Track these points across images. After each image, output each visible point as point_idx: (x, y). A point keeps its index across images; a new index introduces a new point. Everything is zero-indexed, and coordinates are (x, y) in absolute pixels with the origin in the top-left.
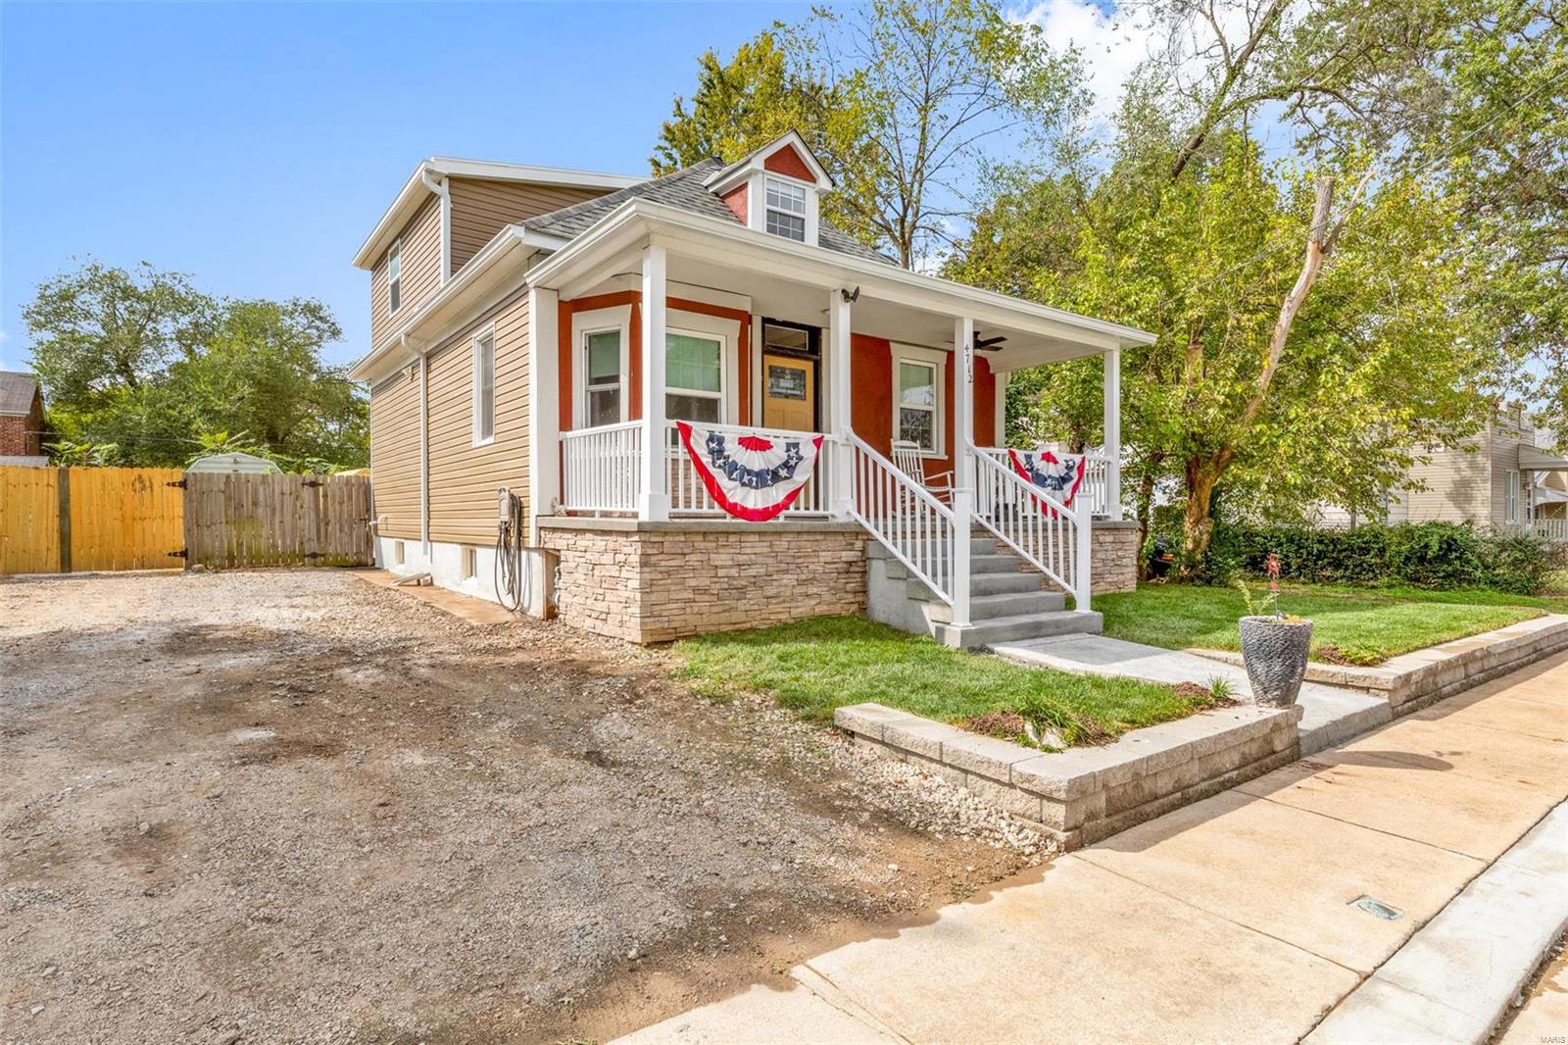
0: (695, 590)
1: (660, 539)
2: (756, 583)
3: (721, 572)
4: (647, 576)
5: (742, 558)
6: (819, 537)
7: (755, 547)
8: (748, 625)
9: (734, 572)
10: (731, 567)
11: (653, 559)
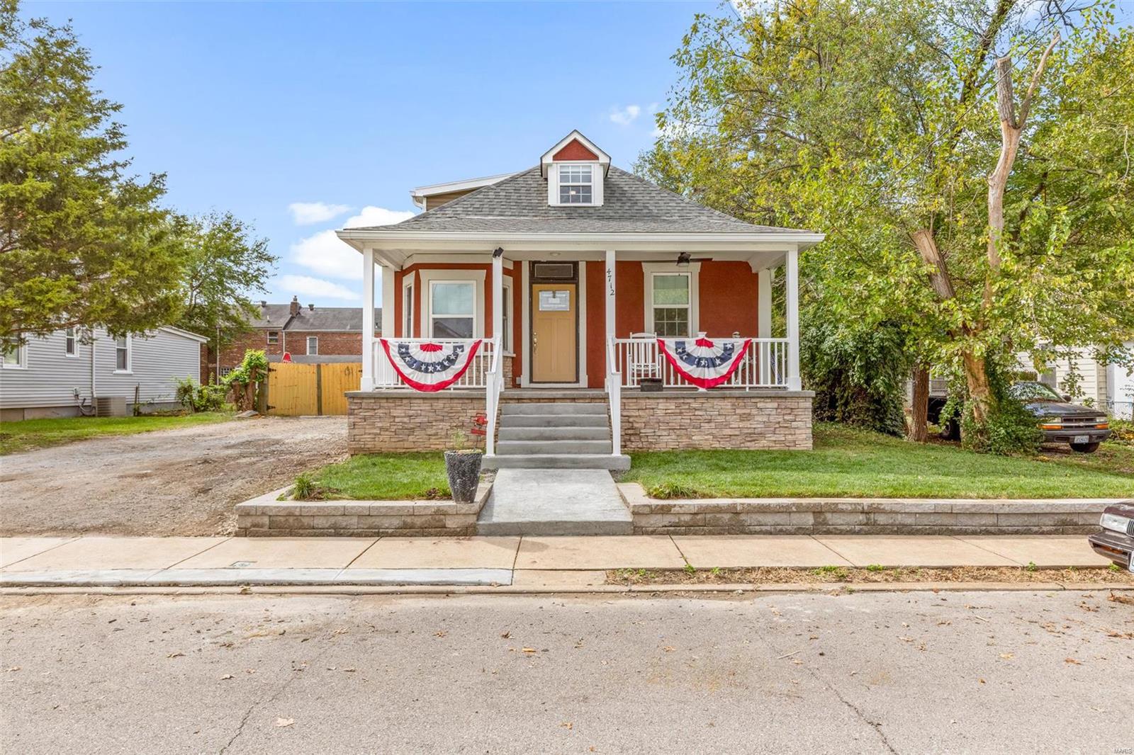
0: (381, 428)
1: (359, 401)
2: (421, 426)
3: (397, 420)
4: (352, 420)
5: (411, 413)
6: (467, 401)
7: (420, 407)
9: (406, 420)
10: (405, 417)
11: (356, 411)
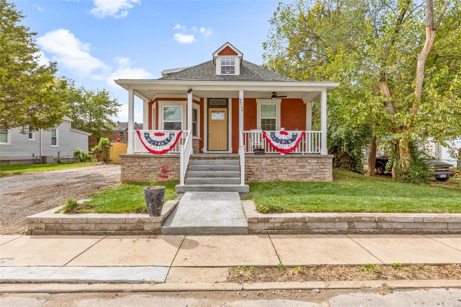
0: (136, 171)
1: (126, 159)
3: (143, 167)
4: (123, 167)
5: (150, 164)
6: (175, 159)
7: (154, 161)
9: (147, 167)
10: (146, 166)
11: (124, 163)
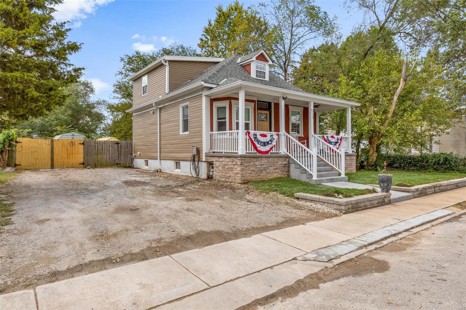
0: (252, 171)
1: (244, 159)
2: (265, 169)
3: (257, 167)
4: (242, 167)
5: (262, 163)
7: (264, 160)
8: (263, 179)
9: (260, 166)
10: (259, 165)
11: (243, 163)
